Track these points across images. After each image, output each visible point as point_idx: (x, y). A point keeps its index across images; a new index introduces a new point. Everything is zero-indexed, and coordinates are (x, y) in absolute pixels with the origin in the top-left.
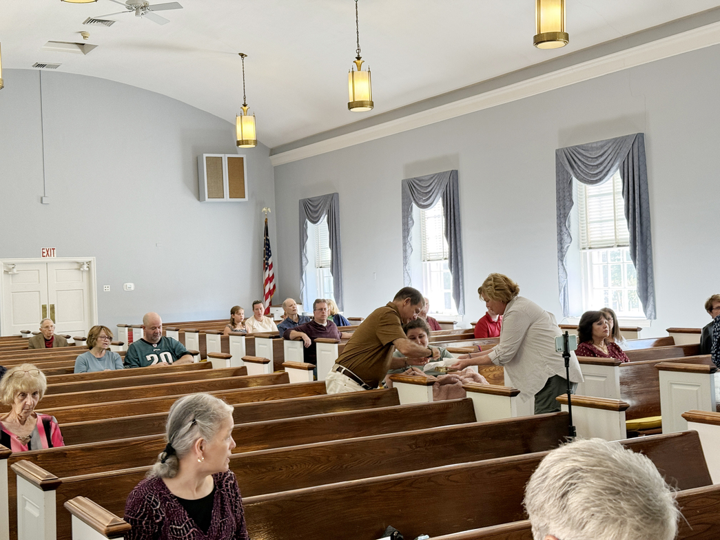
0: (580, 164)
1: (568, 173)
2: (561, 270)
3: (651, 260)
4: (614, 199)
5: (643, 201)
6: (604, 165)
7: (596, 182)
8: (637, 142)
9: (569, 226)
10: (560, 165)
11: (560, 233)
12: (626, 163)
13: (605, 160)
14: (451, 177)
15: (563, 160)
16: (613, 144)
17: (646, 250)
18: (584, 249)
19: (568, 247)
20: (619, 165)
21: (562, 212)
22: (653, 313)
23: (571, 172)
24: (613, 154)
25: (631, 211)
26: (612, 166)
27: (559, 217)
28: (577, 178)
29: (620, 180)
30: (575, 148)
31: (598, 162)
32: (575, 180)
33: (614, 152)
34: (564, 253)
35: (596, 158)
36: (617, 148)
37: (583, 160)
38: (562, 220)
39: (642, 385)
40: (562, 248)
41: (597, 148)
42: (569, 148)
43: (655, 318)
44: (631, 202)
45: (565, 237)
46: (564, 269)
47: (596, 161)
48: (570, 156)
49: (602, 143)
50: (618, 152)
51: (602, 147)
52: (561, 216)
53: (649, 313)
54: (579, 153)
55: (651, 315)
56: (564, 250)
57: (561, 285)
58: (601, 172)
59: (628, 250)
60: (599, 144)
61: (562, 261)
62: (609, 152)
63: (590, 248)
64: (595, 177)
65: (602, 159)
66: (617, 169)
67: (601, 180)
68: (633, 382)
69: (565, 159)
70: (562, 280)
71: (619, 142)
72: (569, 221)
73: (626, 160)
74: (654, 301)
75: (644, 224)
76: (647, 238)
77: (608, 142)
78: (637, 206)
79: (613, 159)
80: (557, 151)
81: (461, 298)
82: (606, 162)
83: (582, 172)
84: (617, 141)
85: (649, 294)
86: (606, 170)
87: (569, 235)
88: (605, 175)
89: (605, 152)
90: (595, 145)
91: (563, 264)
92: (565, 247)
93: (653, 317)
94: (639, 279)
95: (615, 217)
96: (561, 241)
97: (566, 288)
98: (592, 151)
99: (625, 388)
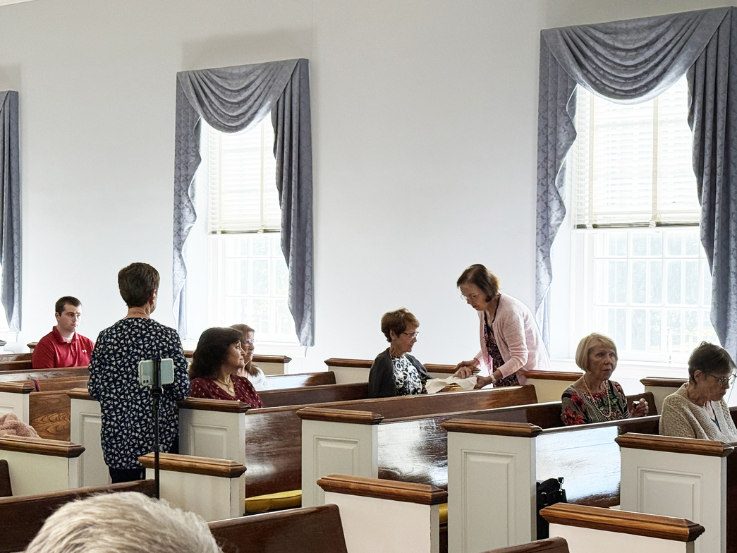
0: (213, 98)
1: (194, 111)
2: (178, 265)
3: (311, 254)
4: (262, 158)
5: (303, 163)
6: (249, 103)
7: (237, 129)
8: (298, 72)
9: (193, 197)
10: (182, 98)
11: (178, 207)
12: (281, 103)
13: (251, 95)
14: (7, 104)
15: (188, 91)
16: (263, 72)
17: (304, 240)
18: (214, 232)
19: (189, 229)
20: (271, 105)
21: (183, 172)
22: (310, 337)
23: (199, 111)
24: (262, 87)
25: (285, 178)
26: (261, 105)
27: (177, 180)
28: (208, 120)
29: (272, 130)
30: (207, 74)
31: (240, 98)
32: (204, 124)
33: (264, 84)
34: (183, 239)
35: (238, 91)
36: (268, 78)
37: (217, 92)
38: (182, 185)
39: (280, 443)
40: (180, 229)
41: (240, 77)
42: (197, 71)
43: (312, 344)
44: (285, 164)
45: (186, 212)
46: (183, 264)
47: (236, 96)
48: (197, 85)
49: (248, 70)
50: (270, 84)
51: (247, 75)
52: (182, 179)
53: (304, 334)
54: (212, 81)
55: (307, 338)
56: (184, 233)
57: (176, 288)
58: (243, 114)
59: (278, 238)
60: (244, 70)
61: (179, 250)
62: (257, 83)
63: (223, 232)
64: (234, 121)
65: (246, 94)
66: (268, 110)
67: (243, 126)
68: (266, 438)
69: (191, 88)
70: (178, 280)
71: (272, 69)
72: (192, 187)
73: (282, 98)
74: (312, 318)
75: (304, 199)
76: (306, 222)
77: (255, 67)
78: (294, 171)
79: (263, 96)
80: (179, 75)
81: (16, 304)
82: (253, 99)
83: (216, 111)
84: (270, 68)
85: (305, 307)
86: (252, 111)
87: (193, 210)
88: (250, 119)
89: (251, 83)
90: (237, 71)
91: (180, 256)
92: (186, 229)
93: (309, 342)
94: (291, 284)
95: (262, 186)
96: (179, 220)
97: (184, 293)
98: (233, 79)
99: (254, 447)
